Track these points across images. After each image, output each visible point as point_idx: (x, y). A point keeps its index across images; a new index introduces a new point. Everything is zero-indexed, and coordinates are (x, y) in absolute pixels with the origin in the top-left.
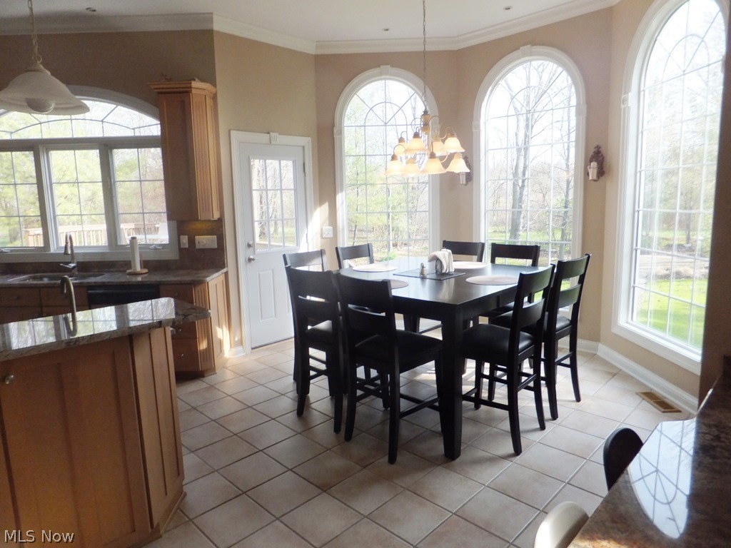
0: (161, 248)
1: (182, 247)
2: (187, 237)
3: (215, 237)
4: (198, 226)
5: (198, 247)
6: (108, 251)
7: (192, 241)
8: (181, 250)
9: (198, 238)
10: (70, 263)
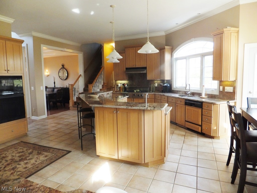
0: (214, 90)
1: (220, 90)
2: (222, 87)
3: (232, 88)
4: (227, 83)
5: (226, 91)
6: (199, 89)
7: (224, 89)
8: (220, 92)
9: (226, 88)
10: (189, 92)
